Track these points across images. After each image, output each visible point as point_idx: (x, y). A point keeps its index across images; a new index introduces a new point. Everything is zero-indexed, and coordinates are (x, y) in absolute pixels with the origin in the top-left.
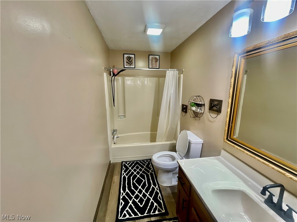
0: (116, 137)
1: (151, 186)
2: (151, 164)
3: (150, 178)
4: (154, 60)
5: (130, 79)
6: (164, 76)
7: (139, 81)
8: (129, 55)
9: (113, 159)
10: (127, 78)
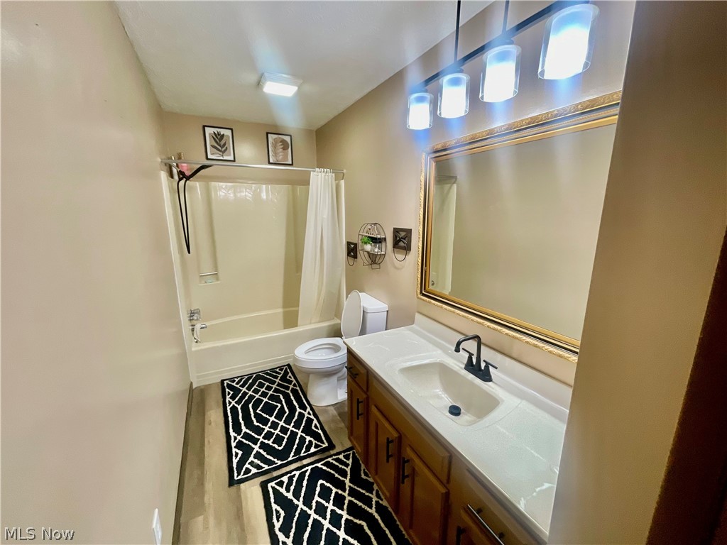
0: (198, 326)
1: (296, 410)
2: (290, 374)
3: (292, 398)
4: (280, 146)
5: (224, 187)
6: (306, 182)
7: (246, 193)
8: (219, 130)
9: (198, 377)
10: (217, 184)
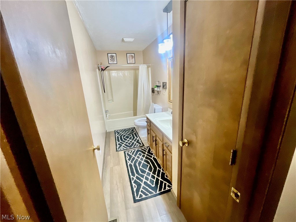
0: (108, 115)
1: (135, 138)
2: (134, 129)
3: (134, 135)
5: (114, 72)
7: (121, 73)
8: (112, 54)
9: (108, 129)
10: (112, 71)
